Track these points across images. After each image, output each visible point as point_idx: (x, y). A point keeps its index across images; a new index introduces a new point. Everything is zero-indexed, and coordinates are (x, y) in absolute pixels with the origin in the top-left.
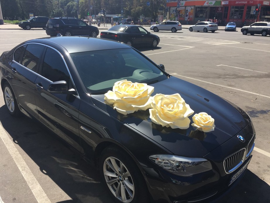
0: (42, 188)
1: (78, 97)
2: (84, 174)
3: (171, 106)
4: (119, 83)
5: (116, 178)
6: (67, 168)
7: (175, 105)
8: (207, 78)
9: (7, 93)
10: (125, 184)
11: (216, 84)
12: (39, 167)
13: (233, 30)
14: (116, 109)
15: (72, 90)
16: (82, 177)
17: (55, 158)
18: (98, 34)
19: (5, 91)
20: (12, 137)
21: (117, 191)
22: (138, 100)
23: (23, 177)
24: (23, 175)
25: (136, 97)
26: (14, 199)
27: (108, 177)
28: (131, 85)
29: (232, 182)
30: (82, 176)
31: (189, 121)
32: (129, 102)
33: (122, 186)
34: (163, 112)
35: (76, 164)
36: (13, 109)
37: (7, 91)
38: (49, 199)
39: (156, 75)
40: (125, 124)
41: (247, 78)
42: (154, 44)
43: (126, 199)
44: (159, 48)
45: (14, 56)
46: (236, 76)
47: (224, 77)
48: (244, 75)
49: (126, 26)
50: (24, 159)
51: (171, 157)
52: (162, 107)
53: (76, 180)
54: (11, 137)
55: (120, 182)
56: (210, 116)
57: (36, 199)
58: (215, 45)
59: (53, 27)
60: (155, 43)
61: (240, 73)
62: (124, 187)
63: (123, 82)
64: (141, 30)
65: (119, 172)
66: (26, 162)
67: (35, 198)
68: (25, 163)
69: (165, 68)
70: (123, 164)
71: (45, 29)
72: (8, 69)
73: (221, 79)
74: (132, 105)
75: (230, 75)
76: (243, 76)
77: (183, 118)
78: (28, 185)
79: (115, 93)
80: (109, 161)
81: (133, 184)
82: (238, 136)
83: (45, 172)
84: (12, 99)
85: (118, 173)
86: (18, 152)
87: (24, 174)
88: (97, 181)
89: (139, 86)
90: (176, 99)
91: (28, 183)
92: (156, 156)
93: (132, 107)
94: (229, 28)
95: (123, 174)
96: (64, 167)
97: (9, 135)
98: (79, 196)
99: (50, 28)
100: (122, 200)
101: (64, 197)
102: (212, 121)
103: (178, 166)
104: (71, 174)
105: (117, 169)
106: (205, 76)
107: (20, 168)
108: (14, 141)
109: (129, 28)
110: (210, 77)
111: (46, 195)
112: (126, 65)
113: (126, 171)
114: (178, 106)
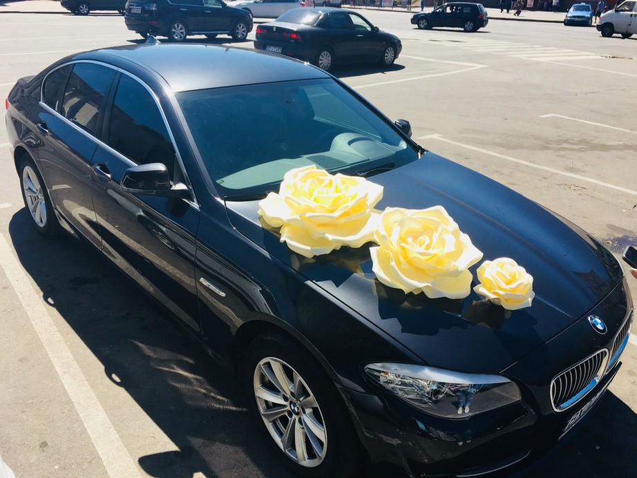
0: (110, 419)
1: (195, 205)
2: (209, 387)
3: (425, 239)
4: (297, 174)
5: (284, 406)
6: (170, 372)
7: (435, 235)
8: (515, 148)
9: (27, 179)
10: (305, 423)
11: (535, 166)
12: (103, 367)
13: (585, 23)
14: (285, 242)
15: (181, 186)
16: (204, 394)
17: (140, 345)
18: (249, 30)
19: (25, 176)
20: (42, 289)
21: (286, 437)
22: (343, 220)
23: (65, 390)
24: (66, 386)
25: (336, 214)
26: (44, 444)
27: (266, 402)
28: (324, 180)
29: (567, 429)
30: (204, 391)
31: (470, 277)
32: (320, 225)
33: (297, 425)
34: (406, 257)
35: (191, 361)
36: (45, 220)
37: (29, 177)
38: (126, 446)
39: (388, 150)
40: (309, 283)
41: (615, 149)
42: (386, 58)
43: (306, 456)
44: (400, 67)
45: (43, 90)
46: (588, 145)
47: (559, 146)
48: (606, 144)
49: (320, 12)
50: (69, 344)
51: (420, 371)
52: (403, 245)
53: (190, 403)
54: (39, 288)
55: (294, 416)
56: (522, 270)
57: (95, 445)
58: (538, 63)
59: (143, 10)
60: (389, 55)
61: (597, 137)
62: (303, 428)
63: (306, 172)
64: (356, 20)
65: (292, 393)
66: (72, 353)
67: (92, 444)
68: (70, 355)
69: (413, 130)
70: (300, 378)
71: (123, 14)
72: (30, 124)
73: (549, 151)
74: (327, 235)
75: (571, 141)
76: (604, 144)
77: (456, 273)
78: (76, 411)
79: (286, 201)
80: (268, 365)
81: (323, 425)
82: (589, 319)
83: (118, 380)
84: (41, 197)
85: (288, 396)
86: (55, 327)
87: (67, 382)
88: (239, 407)
89: (345, 184)
90: (436, 221)
91: (76, 405)
92: (383, 367)
93: (326, 240)
94: (574, 17)
95: (301, 399)
96: (161, 368)
97: (35, 283)
98: (196, 442)
99: (136, 12)
100: (296, 457)
101: (161, 444)
102: (526, 283)
103: (436, 392)
104: (178, 385)
105: (287, 387)
106: (511, 144)
107: (58, 368)
108: (45, 298)
109: (326, 16)
110: (522, 147)
111: (117, 436)
112: (316, 118)
113: (309, 395)
114: (442, 242)
